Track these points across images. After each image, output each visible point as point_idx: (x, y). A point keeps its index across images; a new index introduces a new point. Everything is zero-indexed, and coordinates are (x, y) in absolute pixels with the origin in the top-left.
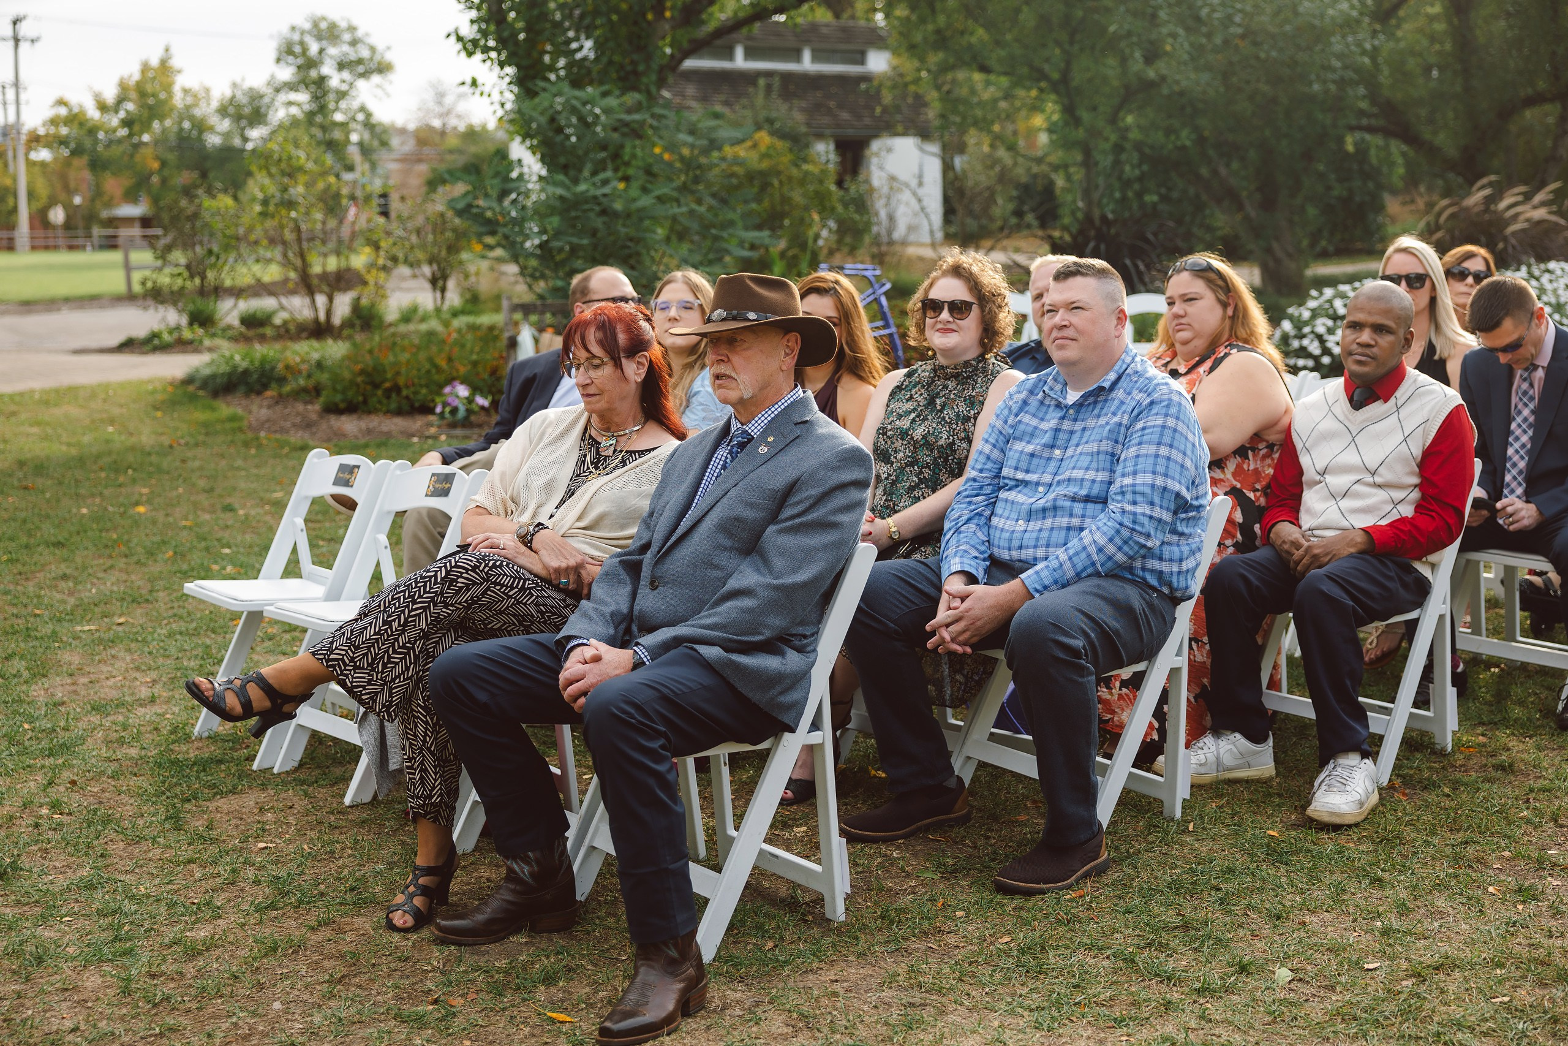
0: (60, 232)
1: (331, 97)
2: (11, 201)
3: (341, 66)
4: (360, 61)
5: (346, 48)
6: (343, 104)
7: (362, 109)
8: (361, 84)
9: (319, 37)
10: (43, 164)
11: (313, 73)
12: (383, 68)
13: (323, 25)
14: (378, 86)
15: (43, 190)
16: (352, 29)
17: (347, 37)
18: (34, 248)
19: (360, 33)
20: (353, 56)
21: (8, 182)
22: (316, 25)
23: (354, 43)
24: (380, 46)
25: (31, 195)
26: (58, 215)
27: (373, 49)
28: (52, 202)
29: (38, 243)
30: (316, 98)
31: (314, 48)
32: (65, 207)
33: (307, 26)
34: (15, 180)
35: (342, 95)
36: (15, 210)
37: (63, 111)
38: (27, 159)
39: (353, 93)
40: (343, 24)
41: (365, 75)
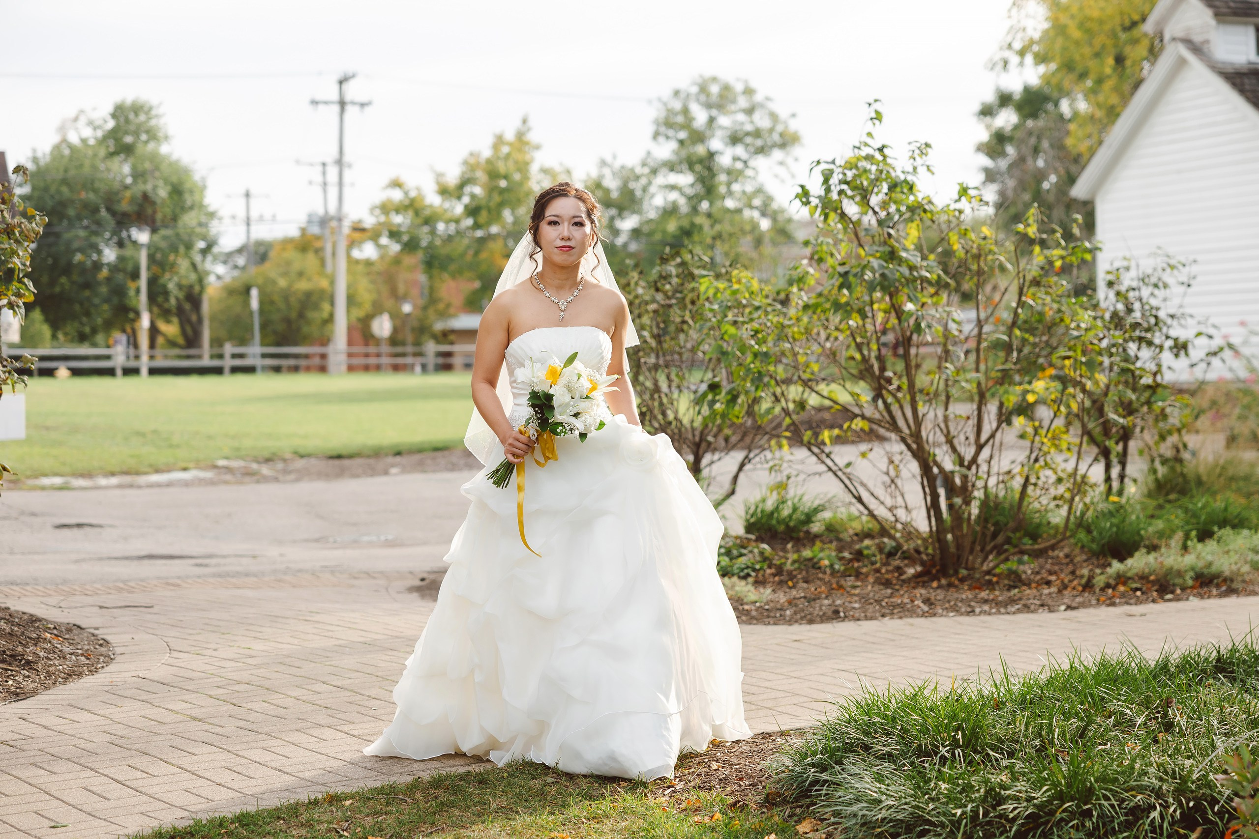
0: (385, 349)
1: (723, 178)
2: (326, 307)
3: (735, 139)
4: (757, 133)
5: (741, 117)
6: (736, 187)
7: (759, 191)
8: (760, 162)
9: (708, 106)
10: (368, 263)
11: (700, 150)
12: (787, 141)
13: (715, 89)
14: (781, 163)
15: (366, 296)
16: (749, 92)
17: (743, 102)
18: (351, 369)
19: (759, 97)
20: (749, 128)
21: (324, 284)
22: (703, 89)
23: (750, 111)
24: (783, 114)
25: (351, 300)
26: (383, 327)
27: (774, 117)
28: (377, 310)
29: (356, 361)
30: (701, 179)
31: (700, 116)
32: (393, 317)
33: (694, 90)
34: (332, 282)
35: (734, 175)
36: (330, 319)
37: (397, 195)
38: (349, 256)
39: (749, 172)
40: (739, 87)
41: (761, 151)
